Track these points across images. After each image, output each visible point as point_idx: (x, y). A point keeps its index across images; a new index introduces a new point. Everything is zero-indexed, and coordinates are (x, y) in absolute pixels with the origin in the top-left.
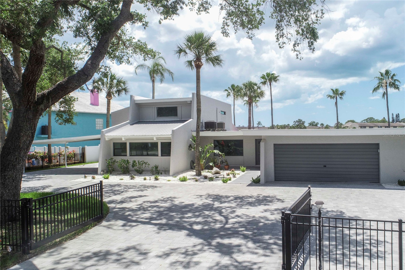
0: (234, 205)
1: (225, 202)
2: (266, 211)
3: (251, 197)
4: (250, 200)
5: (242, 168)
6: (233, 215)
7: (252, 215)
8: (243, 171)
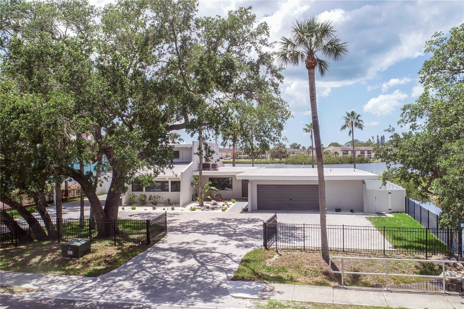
0: (236, 223)
1: (230, 222)
2: (254, 226)
3: (244, 219)
4: (245, 221)
5: (233, 200)
6: (237, 228)
7: (248, 228)
8: (234, 203)
